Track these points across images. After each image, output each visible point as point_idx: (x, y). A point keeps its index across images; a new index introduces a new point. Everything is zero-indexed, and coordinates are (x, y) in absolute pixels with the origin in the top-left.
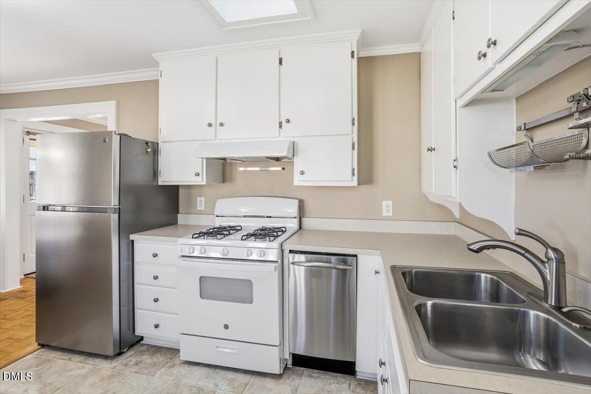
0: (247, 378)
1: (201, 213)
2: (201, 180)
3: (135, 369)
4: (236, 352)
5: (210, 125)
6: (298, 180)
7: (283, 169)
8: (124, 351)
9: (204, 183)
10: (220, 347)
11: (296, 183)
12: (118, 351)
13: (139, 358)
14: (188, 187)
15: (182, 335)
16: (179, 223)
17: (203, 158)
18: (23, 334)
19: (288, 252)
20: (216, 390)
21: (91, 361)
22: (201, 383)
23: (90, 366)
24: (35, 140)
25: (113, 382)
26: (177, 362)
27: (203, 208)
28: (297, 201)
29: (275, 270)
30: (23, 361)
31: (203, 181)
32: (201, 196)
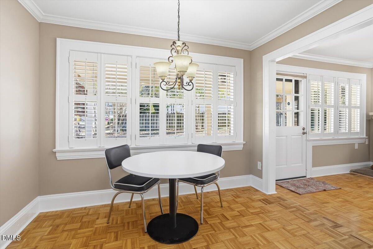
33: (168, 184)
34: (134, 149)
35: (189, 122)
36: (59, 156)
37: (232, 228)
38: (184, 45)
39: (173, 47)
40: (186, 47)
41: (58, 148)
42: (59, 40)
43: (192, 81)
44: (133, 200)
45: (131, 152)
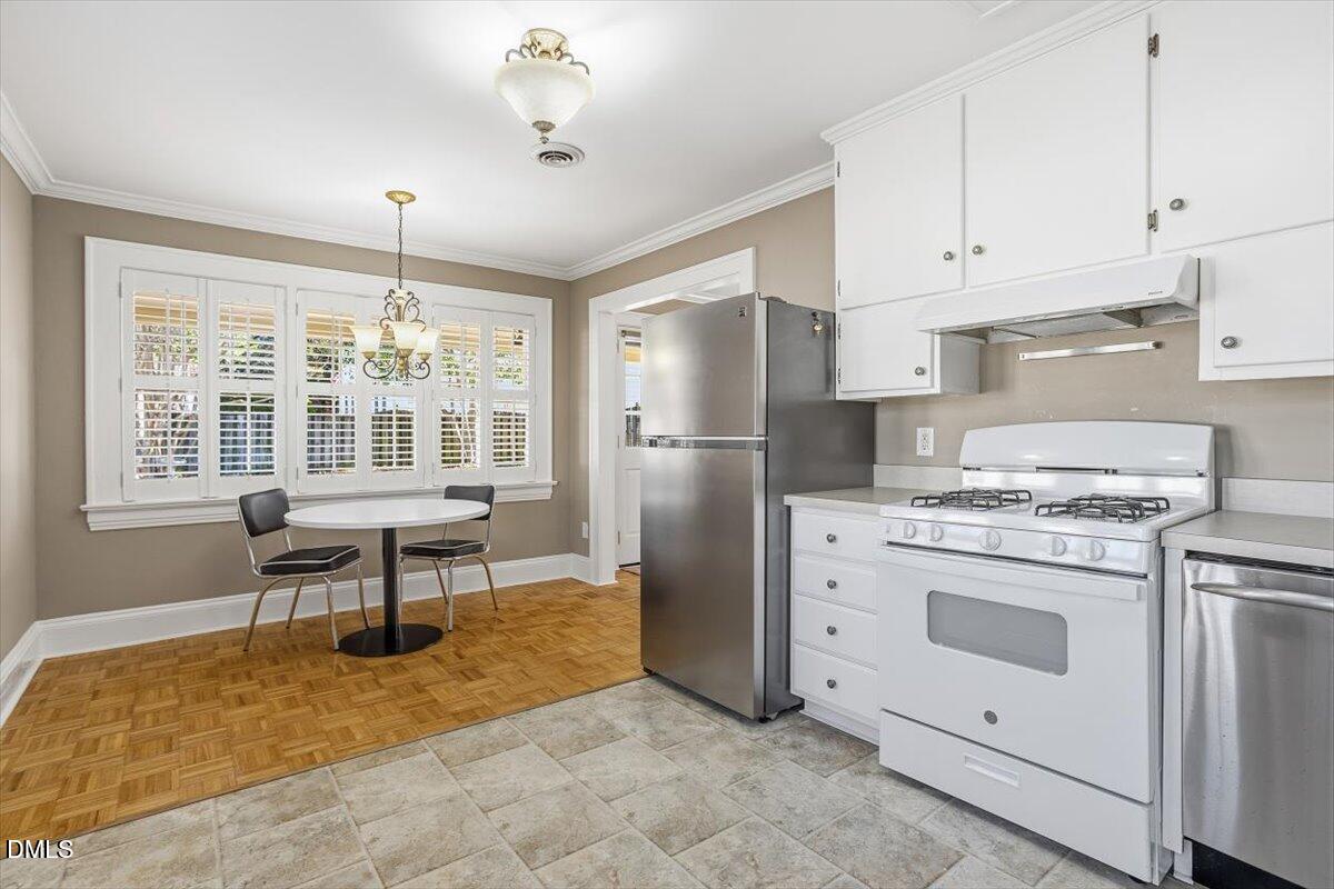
0: (1047, 859)
1: (925, 462)
2: (931, 385)
3: (791, 754)
4: (1015, 784)
5: (950, 256)
6: (1212, 364)
7: (1158, 345)
8: (773, 716)
9: (937, 390)
10: (976, 762)
11: (1206, 373)
12: (761, 714)
13: (798, 738)
14: (898, 402)
15: (883, 712)
16: (877, 484)
17: (932, 332)
18: (623, 650)
19: (1183, 554)
20: (964, 853)
21: (717, 716)
22: (929, 826)
23: (717, 726)
24: (639, 344)
25: (756, 763)
26: (871, 767)
27: (930, 452)
28: (1209, 430)
29: (1139, 599)
30: (626, 688)
31: (933, 386)
32: (925, 424)
33: (382, 578)
34: (297, 500)
35: (425, 440)
36: (96, 522)
37: (507, 630)
38: (411, 296)
39: (389, 300)
40: (414, 301)
41: (93, 501)
42: (90, 242)
43: (428, 361)
44: (295, 617)
45: (291, 505)
